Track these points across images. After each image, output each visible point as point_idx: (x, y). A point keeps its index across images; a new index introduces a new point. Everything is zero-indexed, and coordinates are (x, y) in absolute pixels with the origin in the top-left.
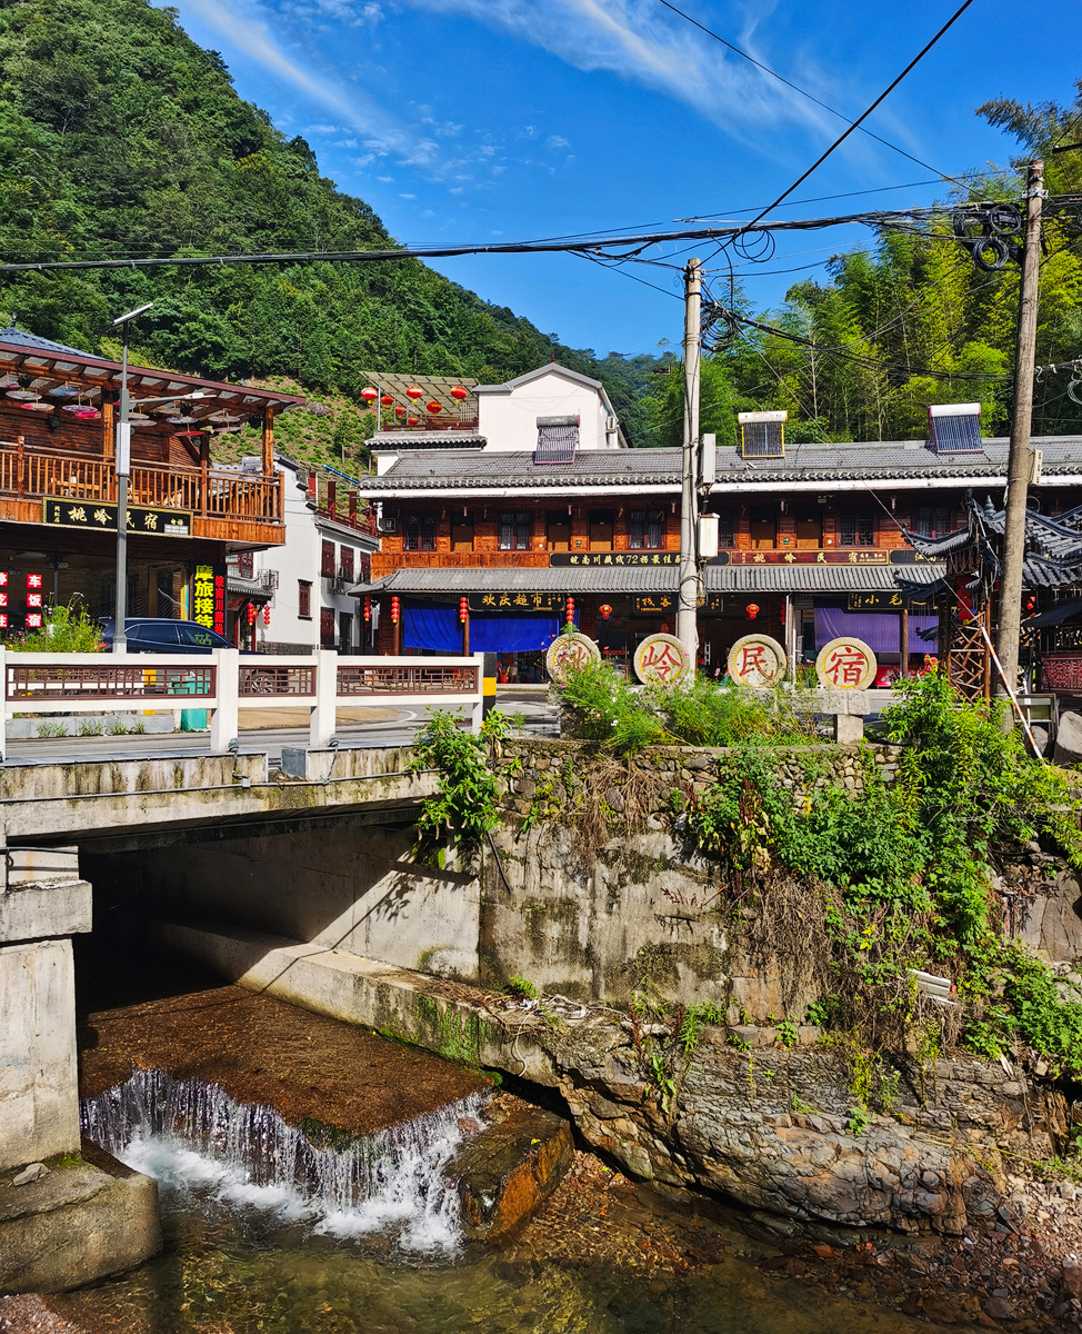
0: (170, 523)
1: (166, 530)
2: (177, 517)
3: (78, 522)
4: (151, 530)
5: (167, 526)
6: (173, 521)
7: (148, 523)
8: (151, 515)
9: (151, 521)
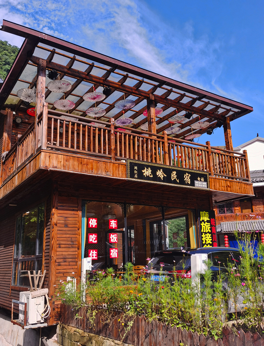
0: (197, 180)
1: (196, 185)
2: (201, 176)
3: (148, 178)
4: (188, 184)
5: (196, 182)
6: (199, 179)
7: (186, 179)
8: (187, 174)
9: (187, 178)
